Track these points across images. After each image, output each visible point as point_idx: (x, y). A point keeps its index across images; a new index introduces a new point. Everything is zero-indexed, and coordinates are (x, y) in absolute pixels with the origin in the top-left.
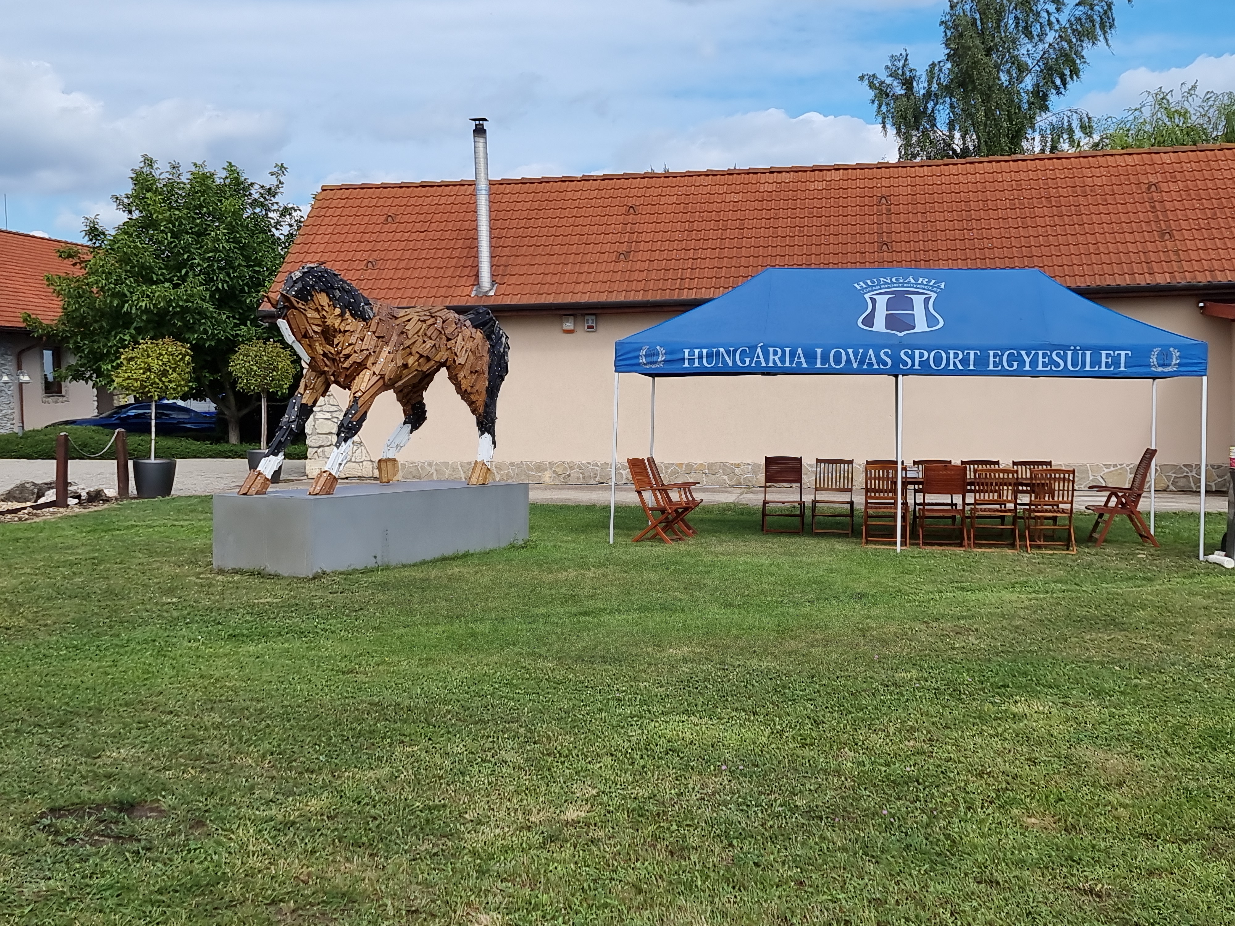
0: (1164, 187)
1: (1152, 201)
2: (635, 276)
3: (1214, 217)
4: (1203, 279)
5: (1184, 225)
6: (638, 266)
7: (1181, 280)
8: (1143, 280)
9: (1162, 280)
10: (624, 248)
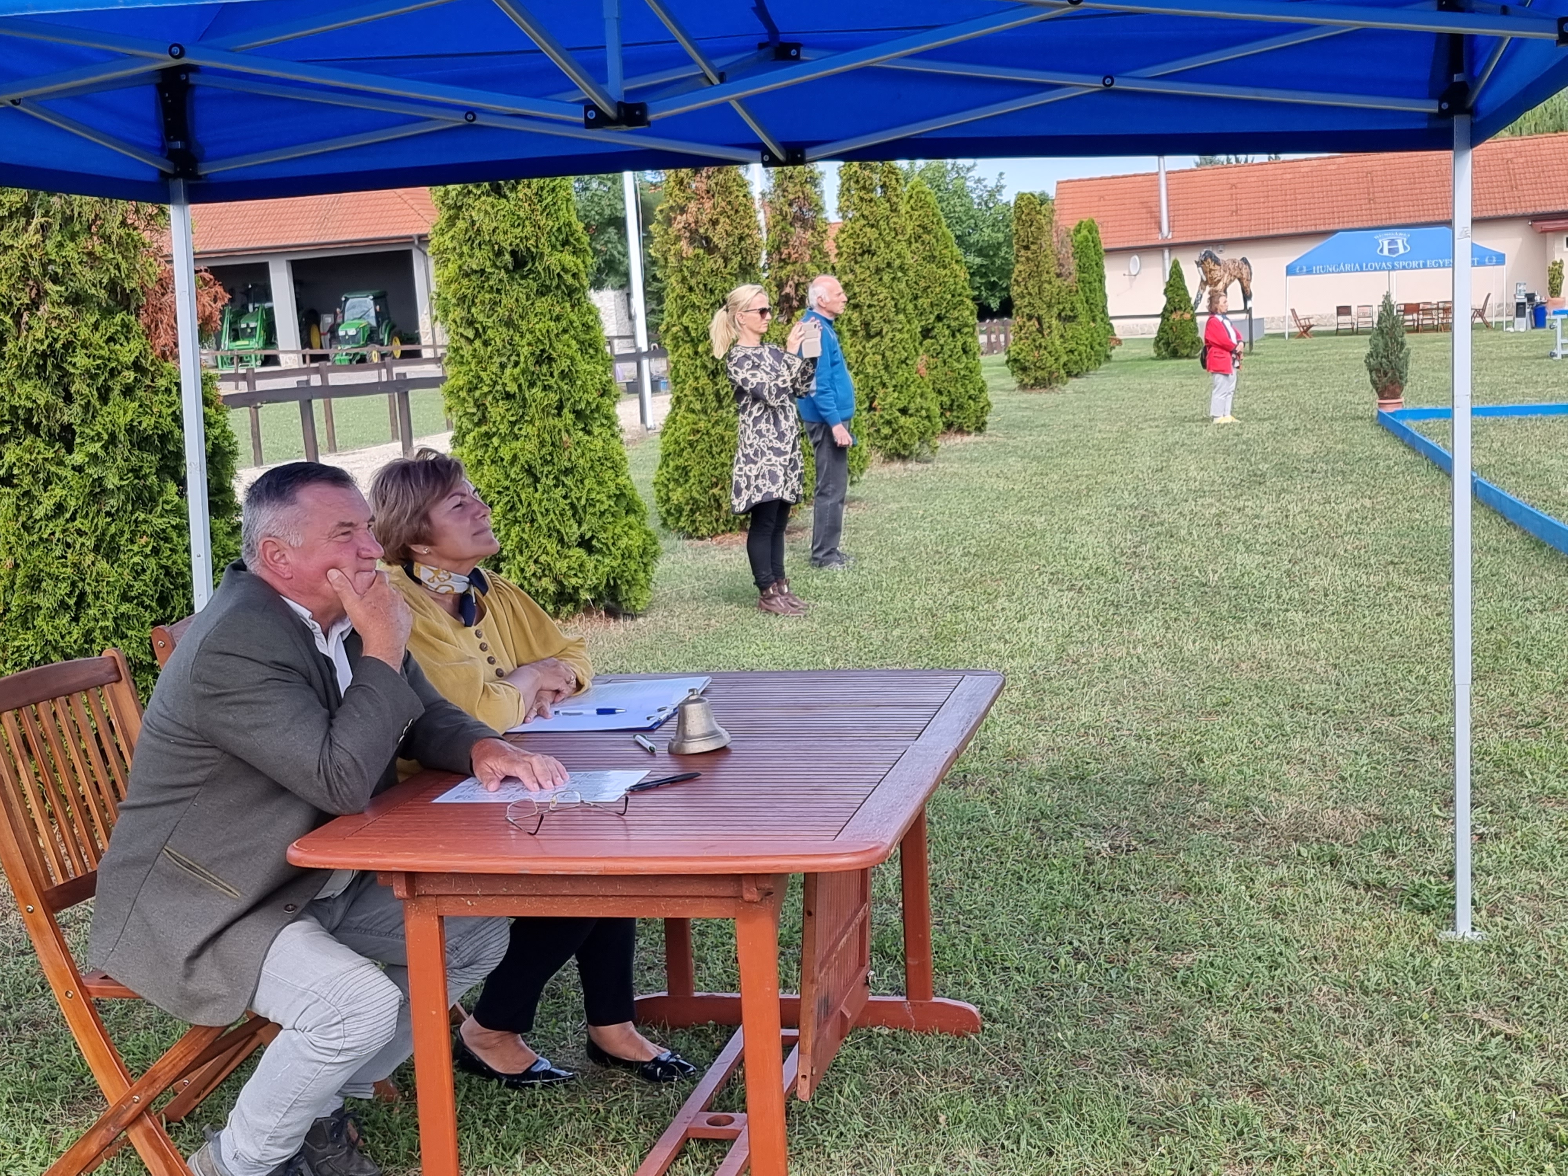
0: (1515, 160)
1: (1508, 169)
2: (1244, 223)
3: (1539, 177)
4: (1530, 211)
5: (1524, 182)
6: (1244, 218)
7: (1520, 212)
8: (1501, 213)
9: (1510, 212)
10: (1234, 208)
